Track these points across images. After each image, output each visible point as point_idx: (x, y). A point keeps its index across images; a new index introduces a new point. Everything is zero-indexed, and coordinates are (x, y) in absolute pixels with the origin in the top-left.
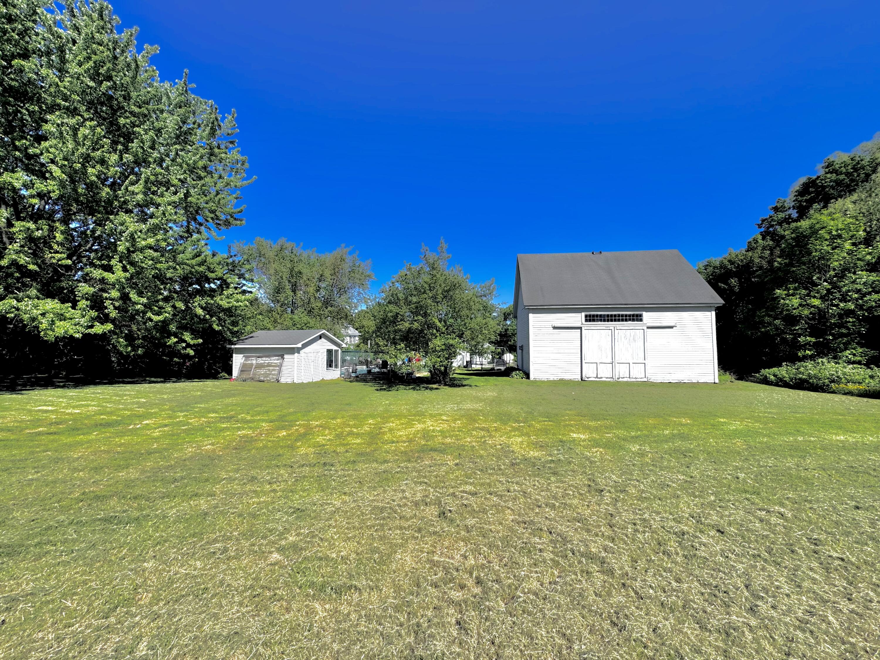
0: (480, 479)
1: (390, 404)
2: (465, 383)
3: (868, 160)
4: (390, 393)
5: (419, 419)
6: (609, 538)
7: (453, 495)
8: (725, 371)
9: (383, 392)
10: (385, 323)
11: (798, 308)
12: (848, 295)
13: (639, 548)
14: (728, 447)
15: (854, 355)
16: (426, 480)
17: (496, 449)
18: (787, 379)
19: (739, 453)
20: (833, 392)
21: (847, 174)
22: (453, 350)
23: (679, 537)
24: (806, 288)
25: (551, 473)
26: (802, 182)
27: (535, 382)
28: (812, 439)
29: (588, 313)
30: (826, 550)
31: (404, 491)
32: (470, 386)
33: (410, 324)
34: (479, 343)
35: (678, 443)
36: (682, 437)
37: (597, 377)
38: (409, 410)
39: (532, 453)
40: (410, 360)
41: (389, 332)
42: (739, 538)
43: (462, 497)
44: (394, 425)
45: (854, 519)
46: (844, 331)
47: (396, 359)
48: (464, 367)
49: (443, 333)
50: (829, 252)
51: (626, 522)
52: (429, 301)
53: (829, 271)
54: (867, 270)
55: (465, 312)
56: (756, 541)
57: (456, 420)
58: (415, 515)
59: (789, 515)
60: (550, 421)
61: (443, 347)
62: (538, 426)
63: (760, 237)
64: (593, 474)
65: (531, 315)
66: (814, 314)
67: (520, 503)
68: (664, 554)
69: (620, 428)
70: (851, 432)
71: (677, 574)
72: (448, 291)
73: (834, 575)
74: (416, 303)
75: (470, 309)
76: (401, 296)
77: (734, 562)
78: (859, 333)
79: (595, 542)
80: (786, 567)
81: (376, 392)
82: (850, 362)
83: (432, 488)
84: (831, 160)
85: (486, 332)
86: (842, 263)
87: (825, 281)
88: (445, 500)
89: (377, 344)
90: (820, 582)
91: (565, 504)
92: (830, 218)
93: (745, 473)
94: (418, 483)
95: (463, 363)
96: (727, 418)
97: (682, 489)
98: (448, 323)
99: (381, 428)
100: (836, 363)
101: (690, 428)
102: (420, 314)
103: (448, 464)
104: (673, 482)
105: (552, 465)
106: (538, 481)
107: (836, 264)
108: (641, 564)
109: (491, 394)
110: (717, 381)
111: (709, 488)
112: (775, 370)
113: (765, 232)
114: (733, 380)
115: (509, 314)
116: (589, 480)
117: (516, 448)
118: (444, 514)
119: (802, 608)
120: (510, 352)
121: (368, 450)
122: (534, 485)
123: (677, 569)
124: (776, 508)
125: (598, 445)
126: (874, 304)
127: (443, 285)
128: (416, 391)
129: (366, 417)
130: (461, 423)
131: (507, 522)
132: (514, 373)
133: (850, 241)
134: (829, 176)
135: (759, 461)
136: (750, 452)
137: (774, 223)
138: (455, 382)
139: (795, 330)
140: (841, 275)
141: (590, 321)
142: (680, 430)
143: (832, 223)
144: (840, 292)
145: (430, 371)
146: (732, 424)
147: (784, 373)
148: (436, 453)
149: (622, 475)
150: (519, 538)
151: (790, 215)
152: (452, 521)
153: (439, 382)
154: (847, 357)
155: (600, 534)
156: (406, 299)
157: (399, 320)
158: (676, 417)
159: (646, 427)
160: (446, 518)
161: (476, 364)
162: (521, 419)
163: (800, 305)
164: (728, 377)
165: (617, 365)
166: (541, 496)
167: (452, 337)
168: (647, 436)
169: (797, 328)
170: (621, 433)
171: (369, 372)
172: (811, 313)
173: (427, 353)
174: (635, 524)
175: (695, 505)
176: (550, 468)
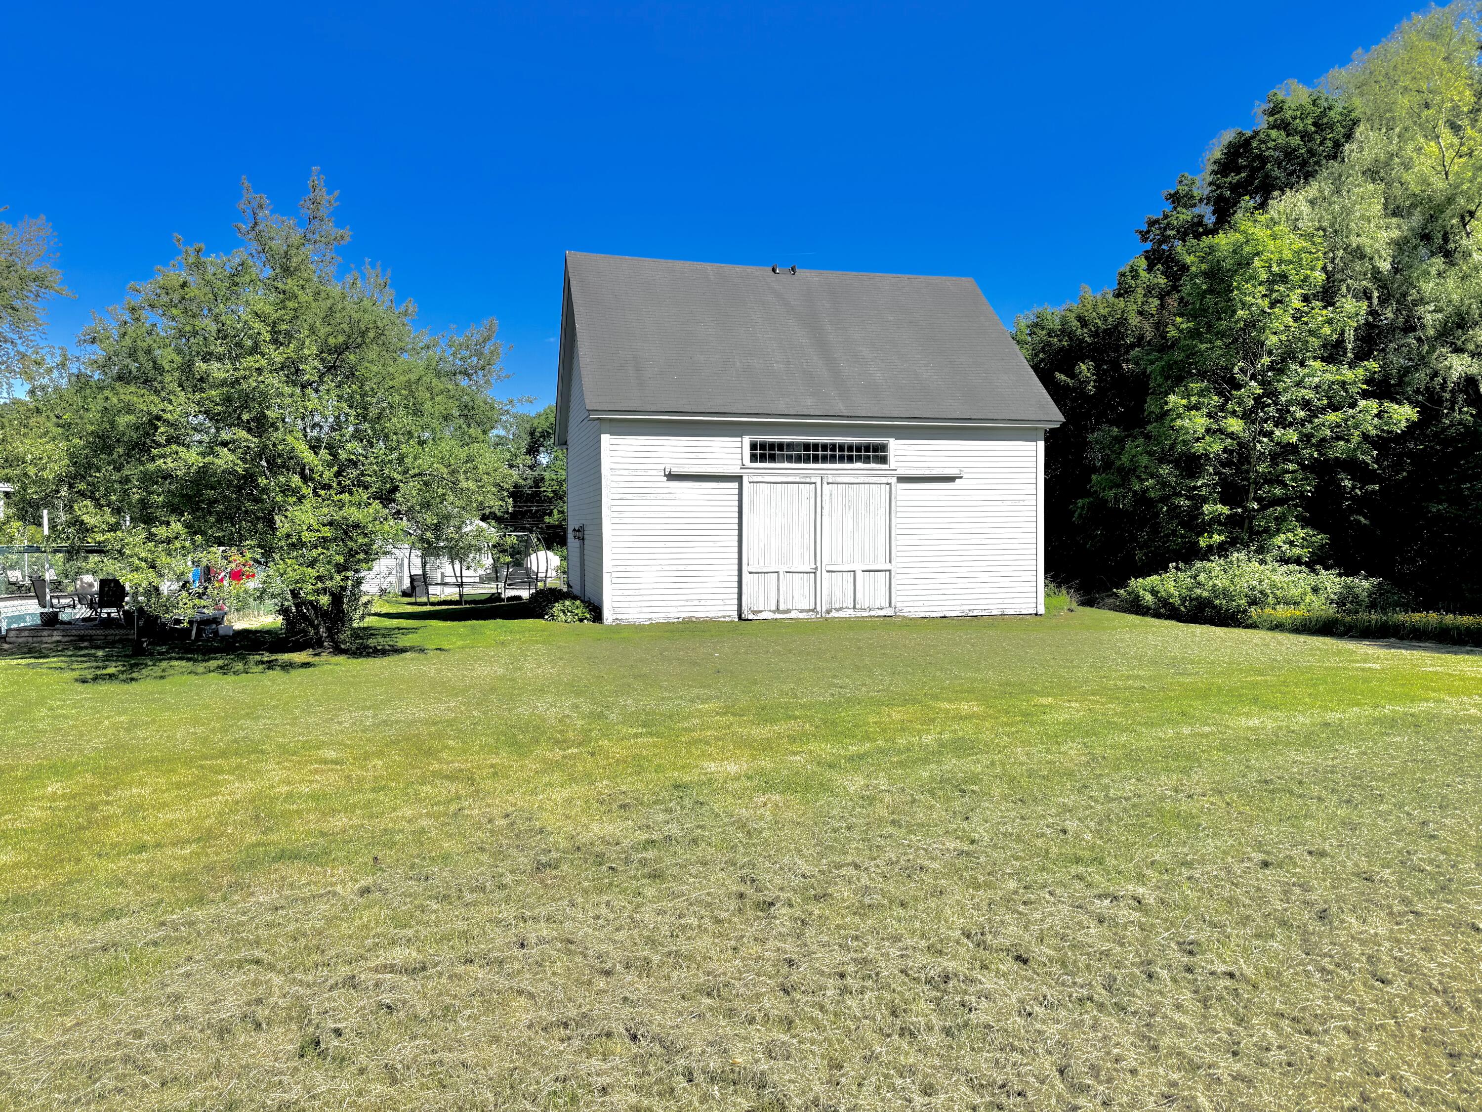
0: (437, 922)
1: (132, 726)
2: (403, 641)
3: (1340, 110)
4: (133, 687)
5: (238, 767)
6: (781, 1021)
7: (351, 982)
8: (1059, 586)
9: (104, 688)
10: (108, 449)
11: (1203, 438)
12: (1288, 411)
13: (849, 1033)
14: (1050, 762)
15: (1291, 543)
16: (258, 953)
17: (492, 831)
18: (1176, 601)
19: (1070, 774)
20: (1253, 626)
21: (1305, 136)
22: (361, 540)
23: (937, 988)
24: (1220, 394)
25: (643, 877)
26: (1226, 143)
27: (618, 627)
28: (1207, 729)
29: (760, 438)
30: (1207, 962)
31: (177, 998)
32: (422, 650)
33: (203, 454)
34: (448, 517)
35: (950, 763)
36: (961, 748)
37: (778, 610)
38: (204, 741)
39: (595, 826)
40: (208, 574)
41: (127, 480)
42: (1056, 969)
43: (377, 985)
44: (146, 791)
45: (1258, 889)
46: (1278, 491)
47: (152, 574)
48: (405, 594)
49: (327, 487)
50: (1263, 311)
51: (822, 973)
52: (274, 381)
53: (1261, 356)
54: (1323, 359)
55: (399, 421)
56: (1088, 968)
57: (367, 757)
58: (218, 1065)
59: (1152, 901)
60: (650, 734)
61: (327, 532)
62: (617, 751)
63: (1143, 263)
64: (751, 864)
65: (605, 439)
66: (1231, 452)
67: (555, 974)
68: (901, 1035)
69: (825, 738)
70: (1272, 708)
71: (925, 1076)
72: (340, 350)
73: (1216, 1010)
74: (224, 383)
75: (417, 412)
76: (167, 356)
77: (1043, 1022)
78: (1302, 496)
79: (746, 1039)
80: (1135, 1013)
81: (80, 687)
82: (1284, 560)
83: (281, 971)
84: (1280, 97)
85: (471, 484)
86: (1283, 337)
87: (1253, 377)
88: (321, 1003)
89: (77, 522)
90: (1192, 1029)
91: (678, 954)
92: (1269, 232)
93: (1079, 819)
94: (231, 964)
95: (401, 580)
96: (1055, 696)
97: (954, 871)
98: (343, 455)
99: (93, 807)
100: (1263, 562)
101: (977, 725)
102: (239, 423)
103: (335, 894)
104: (933, 859)
105: (650, 854)
106: (608, 903)
107: (1274, 339)
108: (852, 1069)
109: (487, 670)
110: (1042, 610)
111: (1006, 861)
112: (1154, 579)
113: (1154, 251)
114: (1074, 605)
115: (545, 435)
116: (743, 880)
117: (550, 820)
118: (318, 1043)
119: (1155, 1091)
120: (549, 547)
121: (41, 884)
122: (597, 917)
123: (925, 1064)
124: (1130, 887)
125: (769, 786)
126: (1328, 432)
127: (323, 330)
128: (231, 678)
129: (35, 775)
130: (386, 767)
131: (514, 1033)
132: (558, 606)
133: (1299, 291)
134: (1274, 133)
135: (1107, 787)
136: (1093, 769)
137: (1172, 233)
138: (372, 642)
139: (1195, 488)
140: (1279, 368)
141: (763, 458)
142: (955, 732)
143: (1271, 245)
144: (1276, 404)
145: (284, 611)
146: (1062, 708)
147: (1170, 586)
148: (298, 864)
149: (821, 855)
150: (545, 1070)
151: (1201, 217)
152: (341, 1060)
153: (316, 644)
154: (1279, 547)
155: (759, 1016)
156: (187, 367)
157: (162, 440)
158: (951, 701)
159: (884, 730)
160: (323, 1055)
161: (444, 584)
162: (571, 734)
163: (1208, 430)
164: (1066, 599)
165: (825, 574)
166: (615, 942)
167: (355, 498)
168: (884, 752)
169: (1199, 483)
170: (826, 749)
171: (51, 621)
172: (1225, 450)
173: (268, 552)
174: (842, 976)
175: (977, 907)
176: (642, 863)
